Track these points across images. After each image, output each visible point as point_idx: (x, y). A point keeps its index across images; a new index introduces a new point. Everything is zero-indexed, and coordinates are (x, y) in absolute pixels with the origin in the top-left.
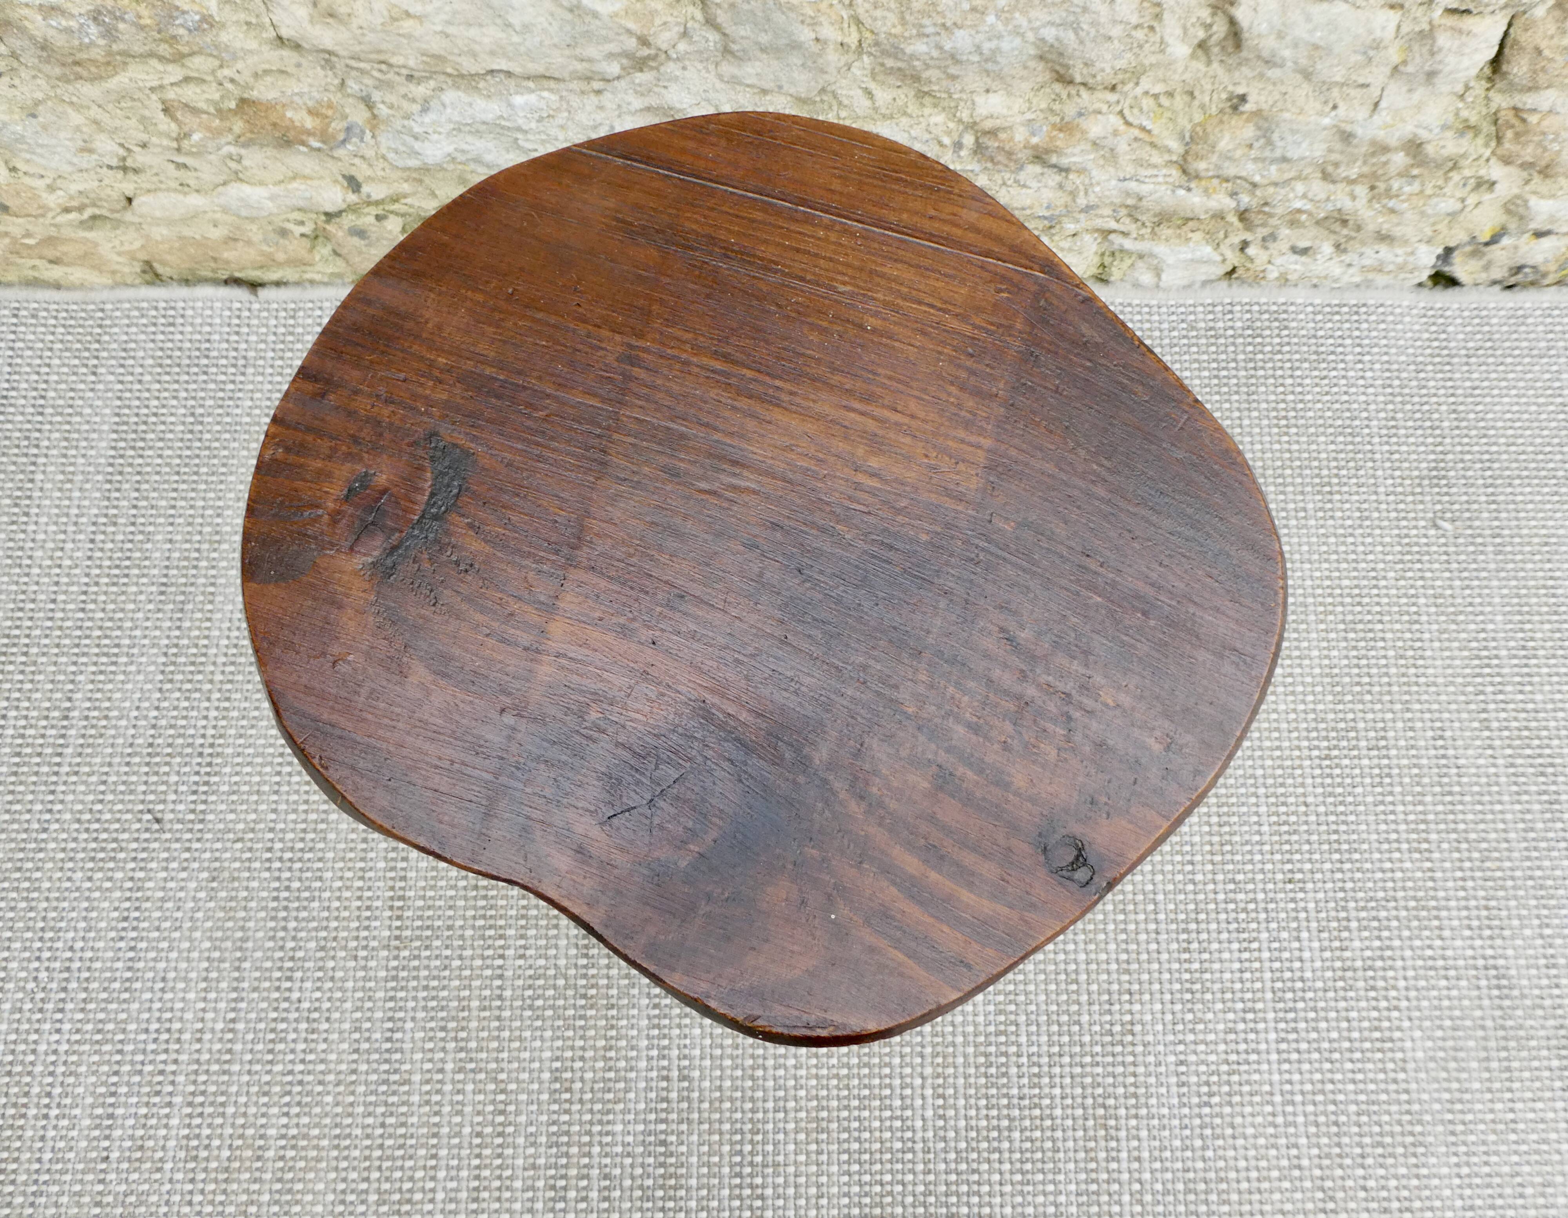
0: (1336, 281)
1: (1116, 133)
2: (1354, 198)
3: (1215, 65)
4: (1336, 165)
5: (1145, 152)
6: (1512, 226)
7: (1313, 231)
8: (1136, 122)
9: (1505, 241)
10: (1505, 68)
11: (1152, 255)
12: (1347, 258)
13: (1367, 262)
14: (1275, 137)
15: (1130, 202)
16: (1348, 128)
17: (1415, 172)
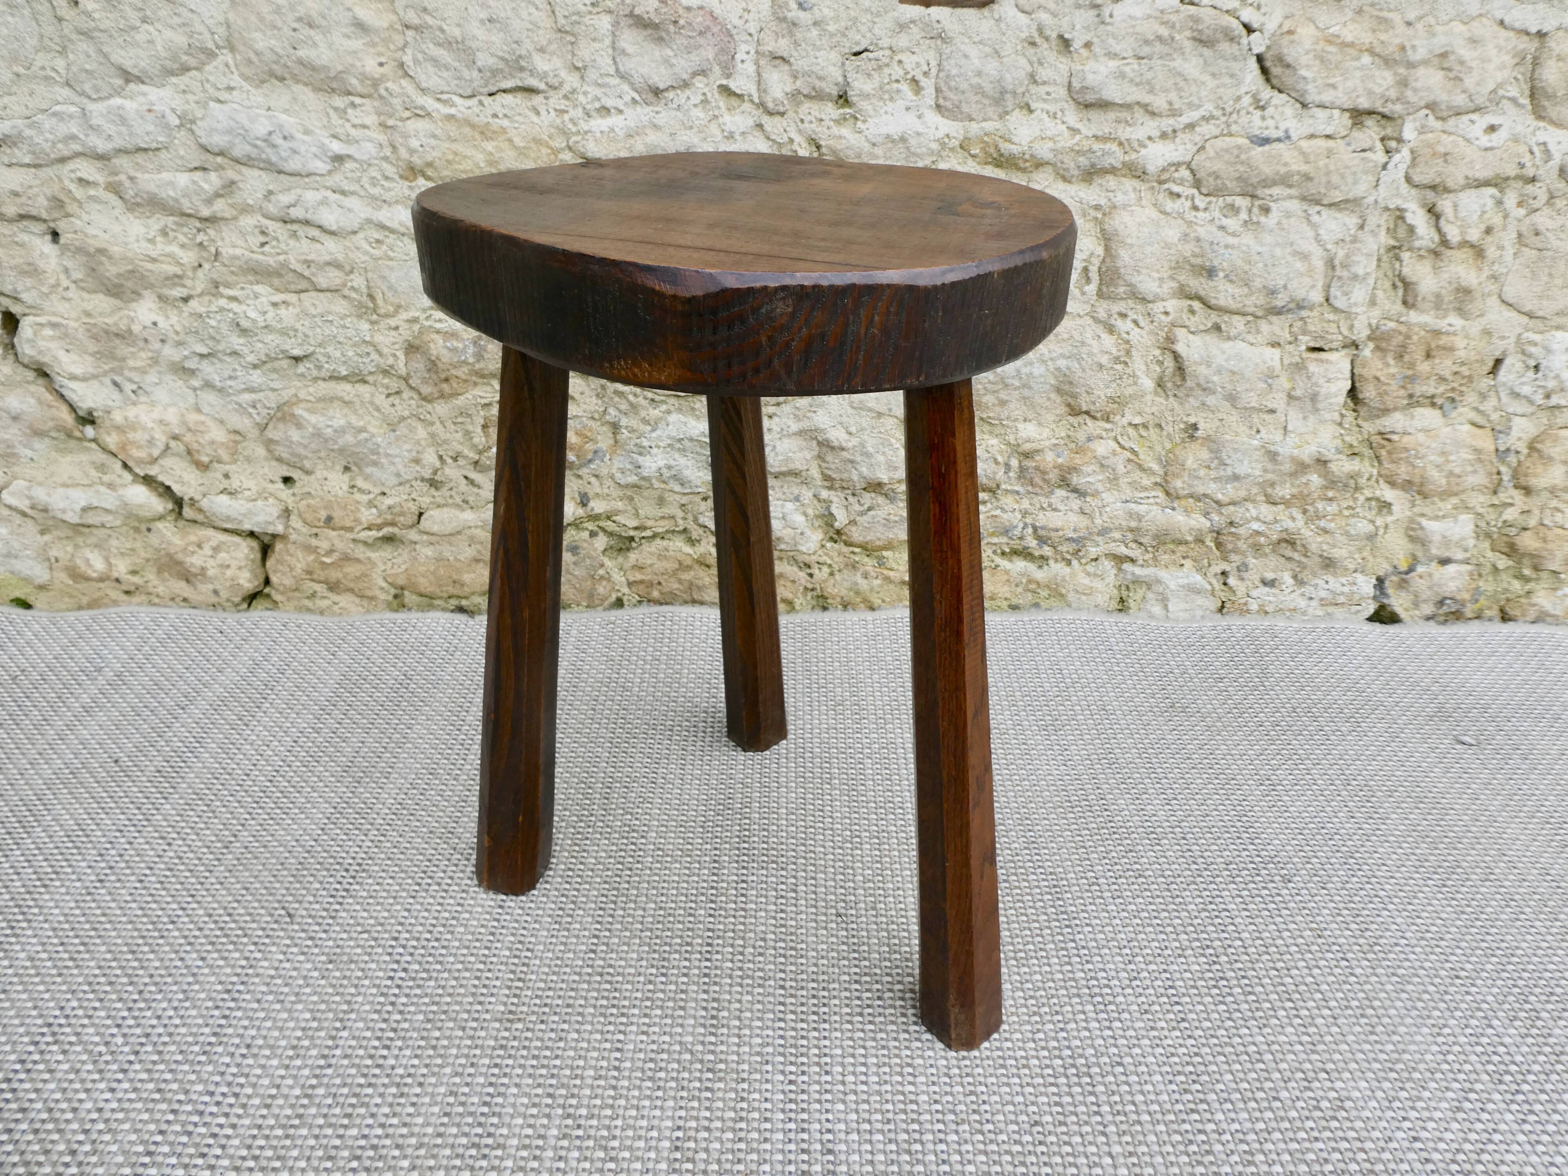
0: (1304, 613)
1: (1114, 453)
2: (1293, 519)
3: (1171, 399)
4: (1273, 485)
5: (1137, 475)
6: (1420, 554)
7: (1273, 561)
8: (1127, 445)
9: (1420, 569)
10: (1361, 396)
11: (1159, 581)
12: (1308, 590)
13: (1323, 594)
14: (1224, 455)
15: (1133, 524)
16: (1272, 448)
17: (1330, 494)
